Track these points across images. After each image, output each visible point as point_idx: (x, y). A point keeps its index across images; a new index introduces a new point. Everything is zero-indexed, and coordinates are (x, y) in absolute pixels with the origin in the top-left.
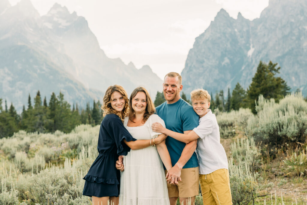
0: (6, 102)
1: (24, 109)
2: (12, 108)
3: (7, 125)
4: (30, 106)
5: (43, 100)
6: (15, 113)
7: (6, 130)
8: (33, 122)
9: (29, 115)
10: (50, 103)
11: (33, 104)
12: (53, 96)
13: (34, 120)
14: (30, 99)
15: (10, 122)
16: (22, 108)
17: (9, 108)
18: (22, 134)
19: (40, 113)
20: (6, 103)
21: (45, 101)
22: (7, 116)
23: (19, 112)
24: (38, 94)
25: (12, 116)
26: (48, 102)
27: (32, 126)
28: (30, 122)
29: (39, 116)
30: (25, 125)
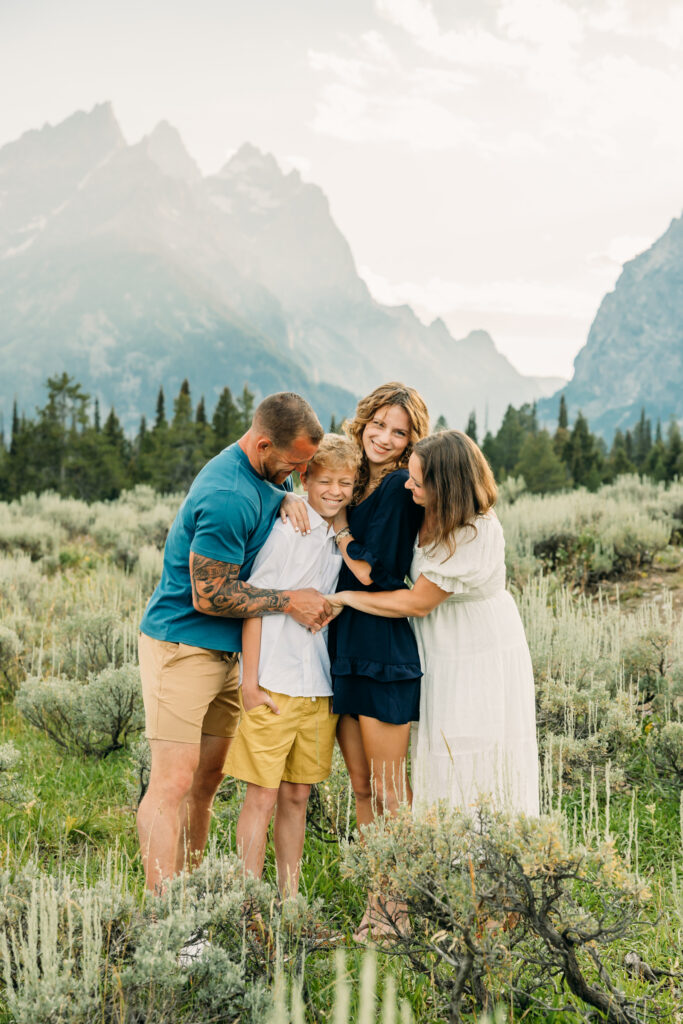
0: (97, 403)
1: (143, 428)
2: (113, 421)
3: (99, 465)
4: (160, 420)
5: (194, 407)
6: (120, 436)
7: (93, 481)
8: (167, 464)
9: (158, 445)
10: (217, 418)
11: (170, 416)
12: (225, 399)
13: (169, 458)
14: (161, 400)
15: (106, 458)
16: (139, 424)
17: (103, 422)
18: (144, 495)
19: (188, 442)
20: (97, 408)
21: (201, 410)
22: (100, 444)
23: (131, 434)
24: (185, 389)
25: (113, 443)
26: (210, 412)
27: (165, 474)
28: (161, 462)
29: (184, 449)
30: (147, 470)
